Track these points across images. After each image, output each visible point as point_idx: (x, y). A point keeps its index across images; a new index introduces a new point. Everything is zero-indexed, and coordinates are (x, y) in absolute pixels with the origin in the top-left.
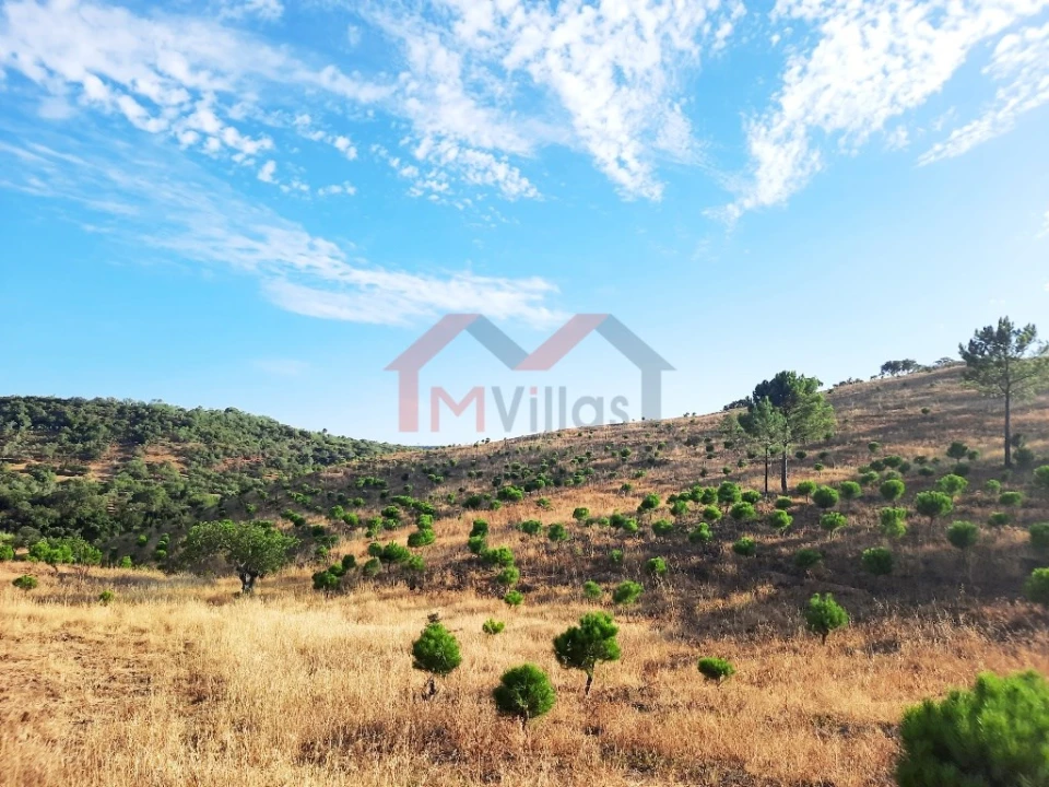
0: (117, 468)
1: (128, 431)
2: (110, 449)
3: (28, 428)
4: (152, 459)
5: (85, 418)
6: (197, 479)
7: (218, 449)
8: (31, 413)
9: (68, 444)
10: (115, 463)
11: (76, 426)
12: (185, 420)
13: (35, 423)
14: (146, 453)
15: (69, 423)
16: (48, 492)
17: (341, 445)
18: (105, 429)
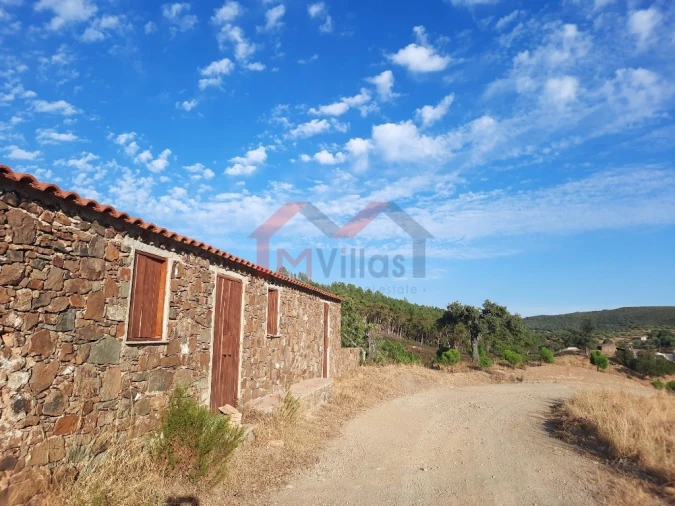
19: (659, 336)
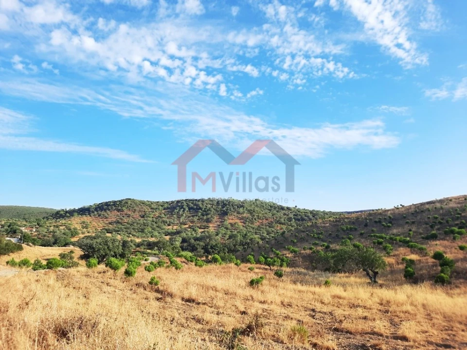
0: (219, 225)
1: (221, 210)
2: (216, 218)
3: (187, 211)
4: (231, 221)
5: (206, 206)
6: (250, 229)
7: (255, 217)
8: (188, 206)
9: (201, 217)
10: (218, 223)
11: (203, 209)
12: (241, 205)
13: (190, 209)
14: (229, 219)
15: (201, 209)
16: (198, 236)
17: (305, 213)
18: (213, 210)
19: (9, 226)
